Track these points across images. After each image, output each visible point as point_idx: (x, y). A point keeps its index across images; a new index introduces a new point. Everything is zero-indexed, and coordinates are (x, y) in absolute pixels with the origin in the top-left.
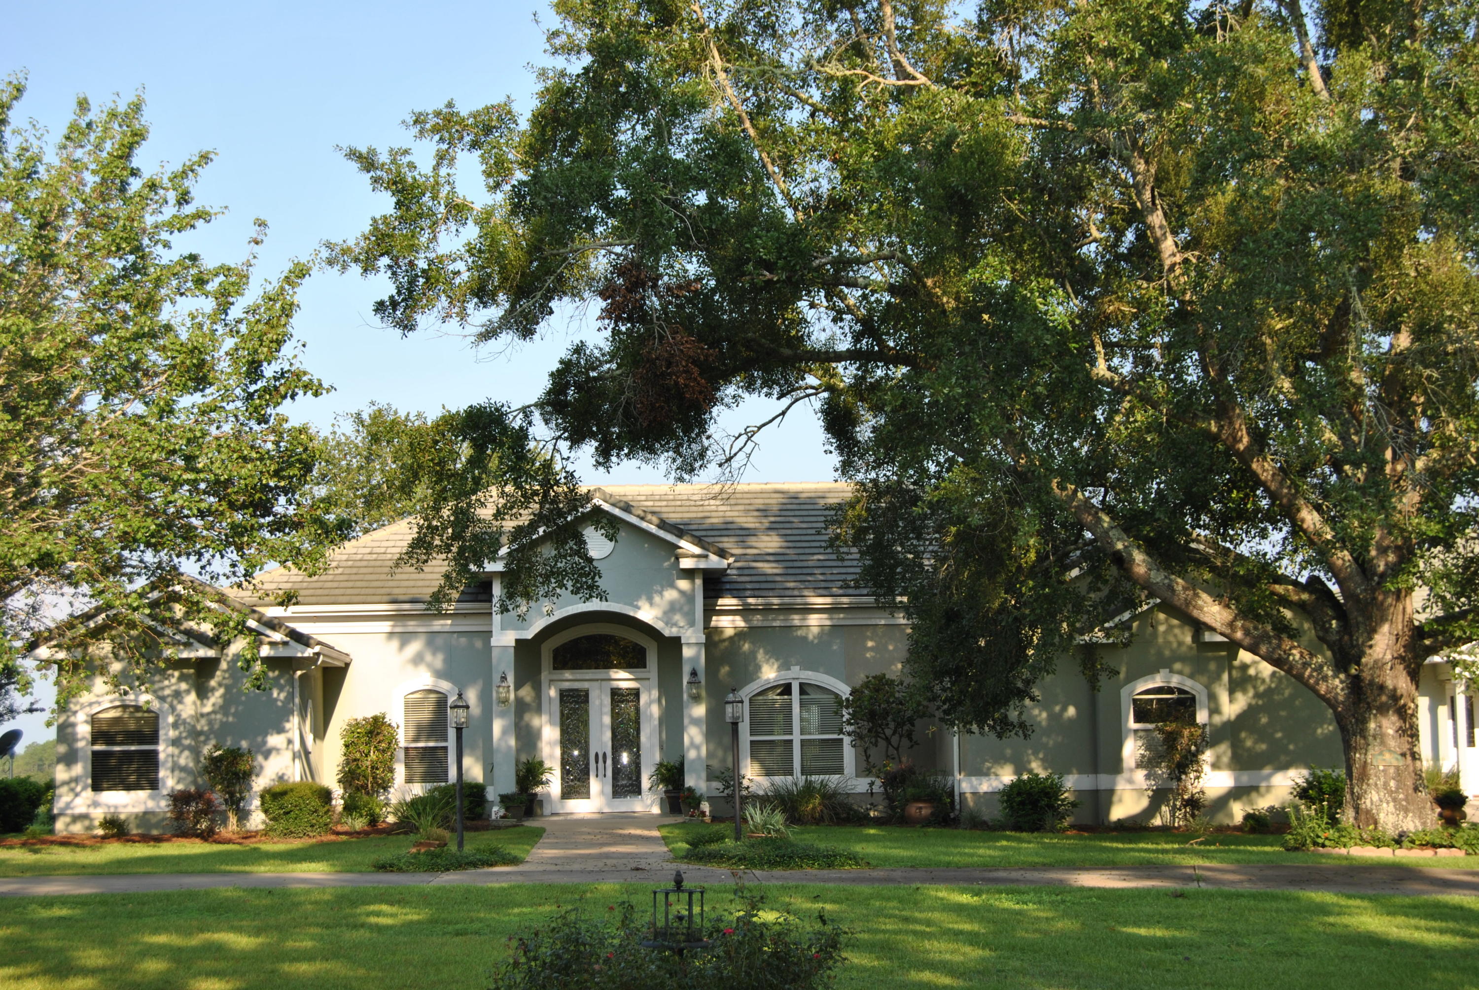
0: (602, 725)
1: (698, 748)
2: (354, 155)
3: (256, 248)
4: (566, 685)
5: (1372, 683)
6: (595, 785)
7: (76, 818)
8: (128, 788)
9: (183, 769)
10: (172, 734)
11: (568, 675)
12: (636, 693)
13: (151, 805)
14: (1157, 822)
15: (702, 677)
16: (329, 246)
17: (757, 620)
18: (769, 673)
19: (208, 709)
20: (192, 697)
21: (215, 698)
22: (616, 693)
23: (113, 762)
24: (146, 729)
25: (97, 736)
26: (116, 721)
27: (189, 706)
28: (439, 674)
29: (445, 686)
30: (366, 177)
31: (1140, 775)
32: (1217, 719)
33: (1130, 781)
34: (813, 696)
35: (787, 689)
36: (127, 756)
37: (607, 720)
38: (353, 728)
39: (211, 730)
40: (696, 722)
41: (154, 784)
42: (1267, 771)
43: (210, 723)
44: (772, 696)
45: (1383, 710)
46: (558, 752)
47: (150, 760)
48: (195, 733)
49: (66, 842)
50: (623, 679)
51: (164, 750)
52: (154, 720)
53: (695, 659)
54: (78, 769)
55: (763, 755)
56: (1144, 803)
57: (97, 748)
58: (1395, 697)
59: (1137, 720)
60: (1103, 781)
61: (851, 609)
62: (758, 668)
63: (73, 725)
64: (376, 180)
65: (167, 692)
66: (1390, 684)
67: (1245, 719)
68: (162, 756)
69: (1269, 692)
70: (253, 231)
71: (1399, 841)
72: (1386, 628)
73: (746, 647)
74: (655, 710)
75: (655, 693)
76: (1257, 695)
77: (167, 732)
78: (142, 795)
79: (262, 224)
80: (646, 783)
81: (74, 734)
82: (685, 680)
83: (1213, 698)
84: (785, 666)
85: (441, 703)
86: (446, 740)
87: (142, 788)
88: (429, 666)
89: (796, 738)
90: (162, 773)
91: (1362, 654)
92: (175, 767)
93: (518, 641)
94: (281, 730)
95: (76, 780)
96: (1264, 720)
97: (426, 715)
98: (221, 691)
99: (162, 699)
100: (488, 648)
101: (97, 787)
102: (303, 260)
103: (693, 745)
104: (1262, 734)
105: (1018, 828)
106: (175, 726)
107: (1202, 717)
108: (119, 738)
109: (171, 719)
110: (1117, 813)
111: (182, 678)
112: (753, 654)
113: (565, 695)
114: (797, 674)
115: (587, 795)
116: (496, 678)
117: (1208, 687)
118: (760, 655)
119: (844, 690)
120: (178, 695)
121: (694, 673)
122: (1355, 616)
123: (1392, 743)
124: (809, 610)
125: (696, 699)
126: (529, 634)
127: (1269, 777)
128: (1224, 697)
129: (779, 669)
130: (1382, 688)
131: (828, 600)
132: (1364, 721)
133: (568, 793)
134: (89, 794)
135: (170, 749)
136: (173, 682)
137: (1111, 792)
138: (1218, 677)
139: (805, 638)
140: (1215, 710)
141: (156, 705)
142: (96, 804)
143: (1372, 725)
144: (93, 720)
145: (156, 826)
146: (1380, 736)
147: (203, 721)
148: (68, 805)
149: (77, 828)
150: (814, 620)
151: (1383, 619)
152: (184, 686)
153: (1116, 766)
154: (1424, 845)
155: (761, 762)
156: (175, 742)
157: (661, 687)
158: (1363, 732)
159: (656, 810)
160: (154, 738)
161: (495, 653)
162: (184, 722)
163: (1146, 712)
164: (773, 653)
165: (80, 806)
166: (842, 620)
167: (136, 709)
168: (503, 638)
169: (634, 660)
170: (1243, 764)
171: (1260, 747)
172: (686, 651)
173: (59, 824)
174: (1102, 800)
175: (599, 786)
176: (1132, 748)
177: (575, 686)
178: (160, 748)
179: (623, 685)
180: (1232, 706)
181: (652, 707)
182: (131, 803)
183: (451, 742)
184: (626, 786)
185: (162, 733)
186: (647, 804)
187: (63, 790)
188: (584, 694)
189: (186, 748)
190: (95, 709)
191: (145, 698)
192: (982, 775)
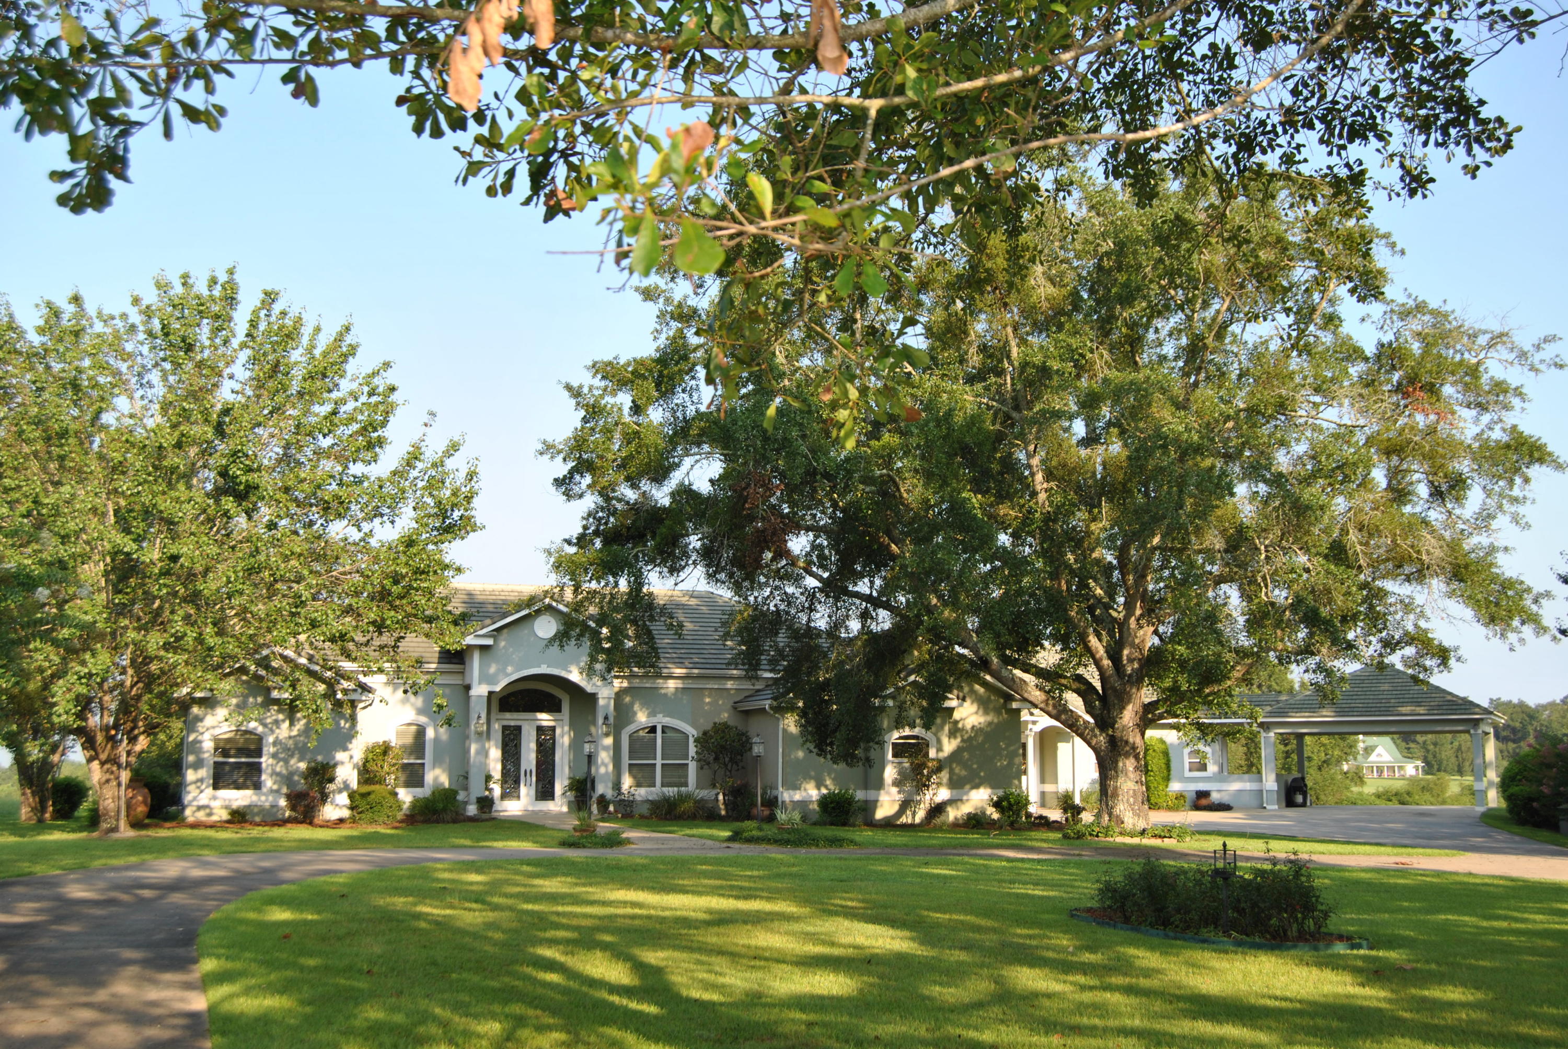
0: (529, 749)
1: (606, 766)
2: (568, 388)
3: (428, 429)
4: (506, 723)
5: (1121, 739)
6: (523, 790)
7: (200, 808)
8: (238, 787)
9: (278, 774)
10: (272, 750)
11: (508, 715)
12: (553, 729)
13: (255, 798)
14: (903, 820)
15: (611, 720)
16: (544, 442)
17: (636, 682)
18: (642, 718)
19: (294, 733)
20: (287, 723)
21: (300, 725)
22: (540, 730)
23: (227, 768)
24: (252, 747)
25: (217, 750)
26: (228, 740)
27: (284, 731)
28: (420, 712)
29: (423, 720)
30: (573, 402)
31: (894, 790)
32: (941, 755)
33: (888, 793)
34: (670, 734)
35: (653, 730)
36: (238, 765)
37: (533, 746)
38: (370, 750)
39: (296, 747)
40: (606, 748)
41: (257, 786)
42: (968, 787)
43: (296, 744)
44: (641, 733)
45: (1127, 755)
46: (499, 767)
47: (257, 769)
48: (286, 749)
49: (196, 825)
50: (545, 719)
51: (265, 761)
52: (260, 739)
53: (608, 706)
54: (203, 773)
55: (635, 771)
56: (896, 808)
57: (217, 759)
58: (1134, 748)
59: (894, 756)
60: (871, 795)
61: (699, 677)
62: (635, 714)
63: (200, 742)
64: (578, 404)
65: (269, 721)
66: (1131, 740)
67: (955, 756)
68: (264, 766)
69: (970, 738)
70: (426, 418)
71: (1143, 832)
72: (1130, 707)
73: (628, 699)
74: (566, 740)
75: (566, 728)
76: (963, 741)
77: (269, 749)
78: (249, 792)
79: (432, 414)
80: (559, 788)
81: (201, 748)
82: (600, 721)
83: (939, 741)
84: (652, 714)
85: (420, 733)
86: (423, 757)
87: (247, 788)
88: (413, 705)
89: (659, 762)
90: (264, 777)
91: (1115, 722)
92: (274, 773)
93: (490, 693)
94: (345, 749)
95: (201, 780)
96: (966, 755)
97: (409, 740)
98: (303, 722)
99: (265, 725)
100: (468, 698)
101: (216, 787)
102: (456, 439)
103: (604, 764)
104: (965, 766)
105: (832, 824)
106: (275, 744)
107: (932, 753)
108: (232, 752)
109: (271, 739)
110: (880, 814)
111: (279, 711)
112: (632, 704)
113: (505, 728)
114: (661, 720)
115: (518, 797)
116: (474, 716)
117: (935, 734)
118: (636, 707)
119: (692, 732)
120: (277, 722)
121: (606, 718)
122: (1112, 698)
123: (1131, 775)
124: (671, 677)
125: (607, 735)
126: (498, 688)
127: (967, 793)
128: (945, 740)
129: (649, 716)
130: (1127, 742)
131: (684, 671)
132: (1117, 762)
133: (504, 796)
134: (210, 791)
135: (271, 761)
136: (274, 714)
137: (876, 801)
138: (942, 728)
139: (665, 695)
140: (939, 749)
141: (260, 729)
142: (214, 798)
143: (1121, 764)
144: (216, 740)
145: (258, 814)
146: (1125, 771)
147: (291, 742)
148: (195, 799)
149: (201, 816)
150: (672, 684)
151: (1129, 702)
152: (281, 717)
153: (879, 784)
154: (1155, 836)
155: (634, 777)
156: (274, 756)
157: (572, 726)
158: (1116, 768)
159: (565, 809)
160: (259, 753)
161: (473, 700)
162: (281, 743)
163: (899, 750)
164: (644, 705)
165: (204, 799)
166: (691, 684)
167: (247, 732)
168: (480, 690)
169: (553, 706)
170: (954, 784)
171: (964, 773)
172: (601, 702)
173: (188, 812)
174: (870, 806)
175: (526, 791)
176: (890, 773)
177: (512, 723)
178: (263, 760)
179: (545, 724)
180: (949, 746)
181: (564, 738)
182: (240, 798)
183: (428, 759)
184: (545, 792)
185: (265, 750)
186: (558, 805)
187: (191, 788)
188: (519, 729)
189: (280, 760)
190: (217, 732)
191: (253, 725)
192: (797, 788)
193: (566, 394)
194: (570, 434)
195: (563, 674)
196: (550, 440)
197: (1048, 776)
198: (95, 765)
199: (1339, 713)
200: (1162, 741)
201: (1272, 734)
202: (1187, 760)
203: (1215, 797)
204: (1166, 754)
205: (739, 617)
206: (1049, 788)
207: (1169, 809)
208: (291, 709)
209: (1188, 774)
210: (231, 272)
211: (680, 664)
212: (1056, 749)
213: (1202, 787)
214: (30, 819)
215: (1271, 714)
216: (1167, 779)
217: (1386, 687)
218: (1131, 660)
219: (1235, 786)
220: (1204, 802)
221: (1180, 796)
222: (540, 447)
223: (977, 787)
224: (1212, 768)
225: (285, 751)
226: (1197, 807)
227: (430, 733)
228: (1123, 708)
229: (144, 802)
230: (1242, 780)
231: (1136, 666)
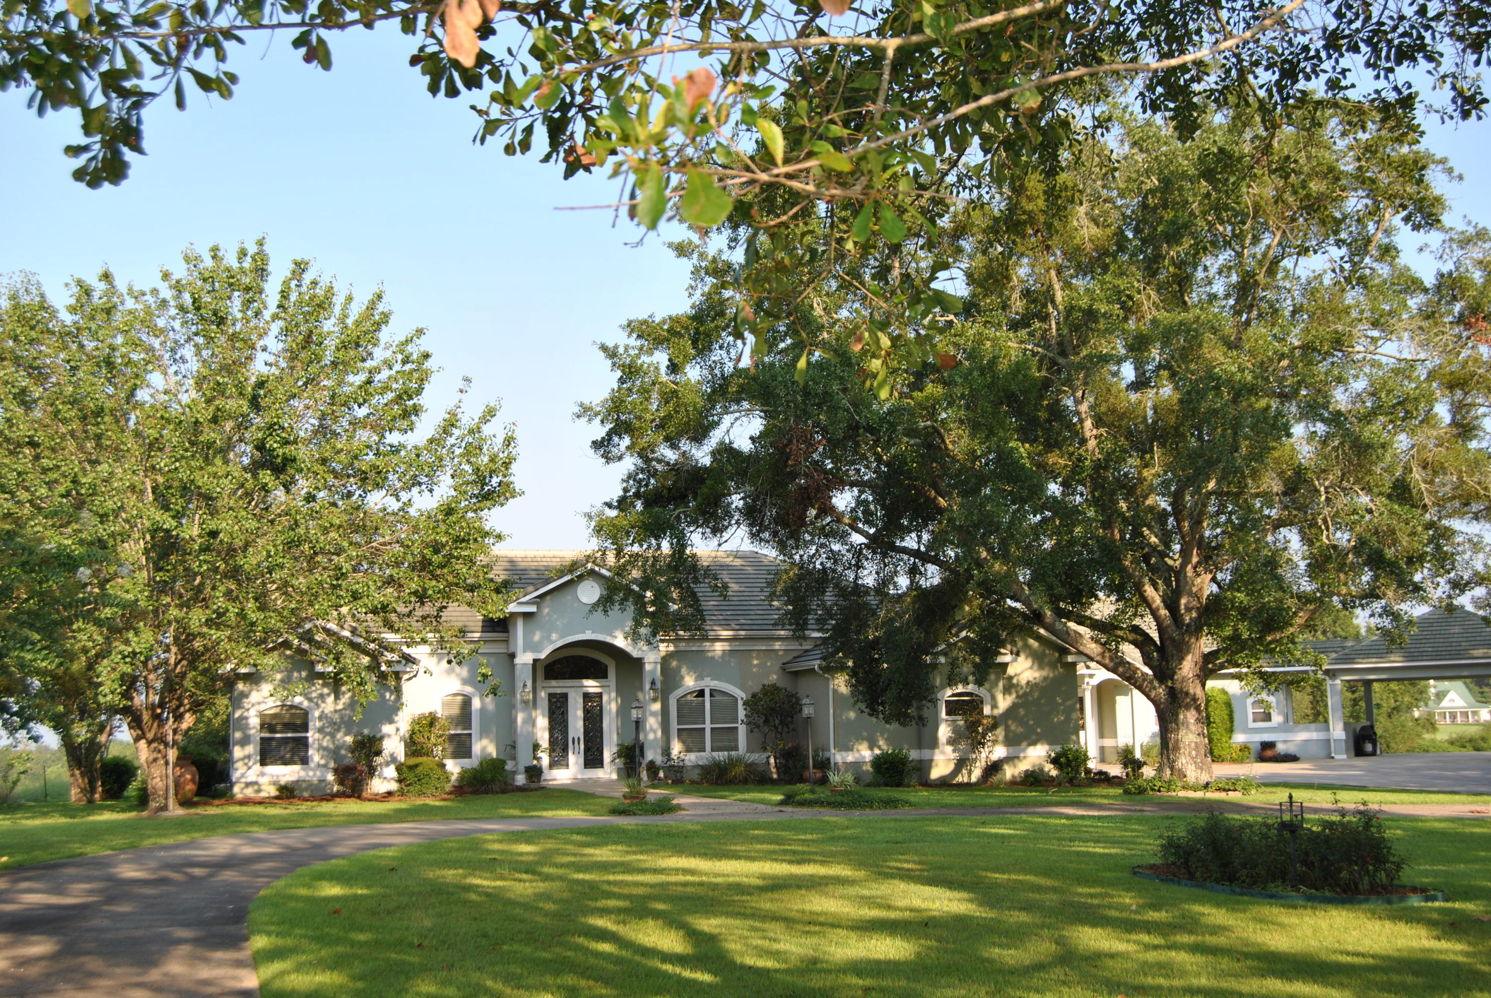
0: (576, 716)
1: (655, 732)
2: (604, 348)
3: (463, 395)
4: (552, 691)
5: (1181, 691)
6: (572, 758)
7: (248, 785)
8: (286, 763)
9: (325, 749)
10: (318, 724)
11: (554, 683)
12: (600, 695)
13: (302, 774)
14: (959, 779)
15: (658, 685)
16: (581, 405)
17: (682, 646)
18: (690, 682)
19: (340, 707)
20: (332, 697)
21: (345, 699)
22: (587, 696)
23: (274, 744)
24: (298, 722)
25: (263, 726)
26: (274, 716)
27: (329, 705)
28: (465, 682)
29: (468, 690)
30: (609, 363)
31: (949, 749)
32: (996, 712)
33: (943, 752)
34: (718, 698)
35: (701, 693)
36: (285, 740)
37: (580, 713)
39: (342, 721)
40: (654, 714)
41: (305, 761)
42: (1024, 744)
43: (342, 717)
44: (689, 698)
45: (1187, 707)
46: (547, 735)
47: (303, 743)
48: (333, 723)
49: (245, 802)
50: (591, 685)
51: (312, 735)
52: (306, 714)
53: (653, 671)
54: (250, 749)
55: (684, 737)
56: (951, 767)
57: (263, 735)
58: (1195, 699)
59: (948, 714)
60: (925, 754)
61: (747, 639)
62: (682, 678)
63: (246, 718)
64: (614, 364)
65: (314, 695)
66: (1191, 691)
67: (1010, 712)
68: (310, 740)
69: (1025, 693)
70: (461, 385)
71: (1206, 786)
72: (1189, 657)
73: (674, 664)
74: (613, 707)
75: (613, 695)
76: (1018, 697)
77: (315, 723)
78: (296, 768)
79: (467, 380)
80: (607, 756)
81: (247, 724)
82: (647, 686)
83: (993, 698)
84: (700, 678)
85: (467, 703)
86: (470, 728)
87: (295, 763)
88: (458, 675)
89: (708, 726)
90: (311, 752)
91: (1175, 673)
92: (321, 748)
93: (535, 661)
94: (392, 722)
95: (249, 757)
96: (1022, 712)
97: (455, 711)
98: (349, 695)
99: (310, 700)
100: (513, 666)
101: (263, 763)
102: (492, 404)
103: (652, 730)
104: (1021, 722)
105: (886, 785)
106: (320, 718)
107: (987, 710)
108: (279, 727)
109: (317, 714)
110: (935, 774)
111: (324, 685)
112: (679, 668)
113: (551, 696)
114: (709, 683)
115: (567, 766)
116: (519, 685)
117: (990, 691)
118: (684, 671)
119: (740, 694)
120: (322, 697)
121: (653, 683)
122: (1170, 649)
123: (1193, 728)
124: (717, 639)
125: (654, 700)
126: (542, 656)
127: (1024, 750)
128: (1000, 697)
129: (696, 679)
130: (1187, 694)
131: (731, 633)
132: (1177, 715)
133: (552, 766)
134: (257, 767)
135: (317, 735)
136: (318, 688)
137: (931, 760)
138: (996, 685)
139: (713, 658)
140: (994, 706)
141: (306, 704)
142: (262, 774)
143: (1181, 717)
144: (262, 715)
145: (306, 789)
146: (1186, 724)
147: (337, 715)
148: (243, 775)
149: (250, 792)
150: (719, 647)
151: (1188, 652)
152: (326, 691)
153: (934, 744)
154: (1219, 789)
155: (683, 742)
156: (320, 730)
157: (619, 692)
158: (1176, 721)
159: (614, 776)
160: (305, 728)
161: (518, 668)
162: (327, 717)
163: (953, 708)
164: (692, 668)
165: (251, 776)
166: (737, 646)
167: (292, 707)
168: (524, 658)
169: (599, 673)
170: (1011, 741)
171: (1020, 730)
172: (648, 667)
173: (236, 789)
174: (925, 766)
175: (575, 759)
176: (944, 732)
177: (559, 691)
178: (309, 734)
179: (591, 690)
180: (1004, 702)
181: (611, 705)
182: (288, 773)
183: (475, 730)
184: (593, 759)
185: (311, 724)
186: (608, 773)
187: (239, 765)
188: (565, 696)
189: (326, 734)
190: (263, 707)
191: (298, 699)
192: (849, 749)
193: (602, 354)
194: (607, 396)
195: (608, 639)
196: (587, 402)
197: (1106, 732)
198: (143, 744)
199: (1409, 657)
200: (1224, 692)
201: (1338, 682)
202: (1250, 711)
203: (1281, 748)
204: (1228, 705)
205: (785, 577)
206: (1108, 742)
207: (1233, 761)
208: (335, 683)
209: (1251, 725)
210: (260, 243)
211: (727, 627)
212: (1114, 702)
213: (1267, 737)
214: (80, 800)
215: (1337, 661)
216: (1231, 731)
217: (1457, 630)
218: (1188, 609)
219: (1302, 736)
220: (1269, 753)
221: (1245, 748)
222: (577, 409)
223: (1034, 743)
224: (1277, 719)
225: (332, 726)
226: (1262, 759)
227: (476, 703)
228: (1181, 659)
229: (193, 780)
230: (1308, 730)
231: (1194, 615)
